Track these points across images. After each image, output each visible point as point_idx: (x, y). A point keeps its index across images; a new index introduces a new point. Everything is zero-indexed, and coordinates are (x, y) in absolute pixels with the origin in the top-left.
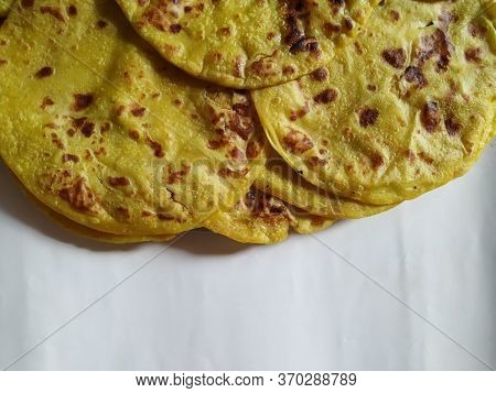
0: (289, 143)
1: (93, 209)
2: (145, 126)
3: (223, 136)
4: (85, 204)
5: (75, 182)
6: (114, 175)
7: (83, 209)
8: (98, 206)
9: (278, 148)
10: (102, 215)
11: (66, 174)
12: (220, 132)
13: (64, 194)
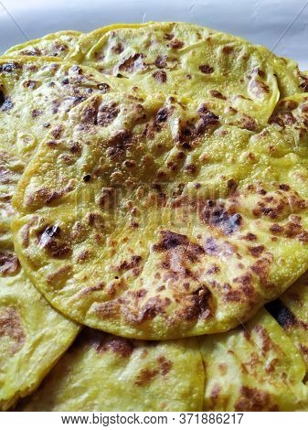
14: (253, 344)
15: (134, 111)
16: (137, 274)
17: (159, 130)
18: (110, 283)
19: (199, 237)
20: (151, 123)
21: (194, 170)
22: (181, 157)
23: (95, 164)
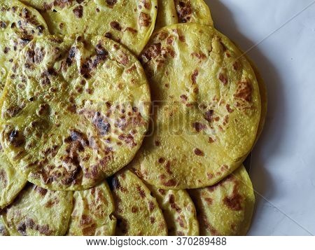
0: (147, 23)
1: (245, 81)
2: (188, 90)
3: (166, 52)
4: (245, 86)
5: (239, 98)
6: (222, 85)
7: (249, 85)
8: (242, 80)
9: (153, 26)
10: (245, 75)
11: (238, 105)
12: (165, 56)
13: (249, 99)
14: (94, 196)
15: (53, 53)
16: (54, 155)
17: (70, 65)
18: (41, 160)
19: (89, 134)
20: (64, 60)
21: (90, 91)
22: (83, 83)
23: (34, 90)
